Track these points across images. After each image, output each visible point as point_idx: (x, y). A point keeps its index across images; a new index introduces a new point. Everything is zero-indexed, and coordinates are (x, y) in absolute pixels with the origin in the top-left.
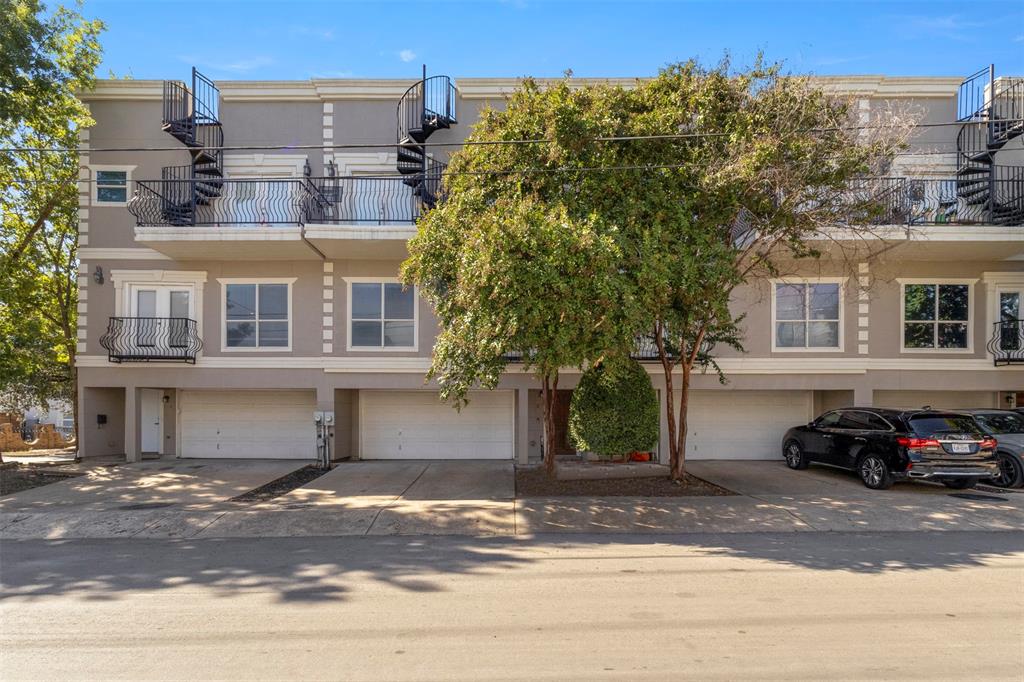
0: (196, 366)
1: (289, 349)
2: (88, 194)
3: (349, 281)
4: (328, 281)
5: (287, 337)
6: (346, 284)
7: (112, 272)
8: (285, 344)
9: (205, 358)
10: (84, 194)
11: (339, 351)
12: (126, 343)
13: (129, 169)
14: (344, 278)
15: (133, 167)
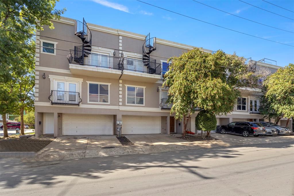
0: (80, 107)
1: (109, 103)
2: (40, 49)
3: (127, 86)
4: (121, 85)
5: (108, 100)
6: (126, 86)
7: (49, 75)
8: (107, 102)
9: (82, 105)
10: (38, 48)
11: (124, 105)
12: (54, 99)
13: (55, 43)
14: (125, 85)
15: (57, 43)
